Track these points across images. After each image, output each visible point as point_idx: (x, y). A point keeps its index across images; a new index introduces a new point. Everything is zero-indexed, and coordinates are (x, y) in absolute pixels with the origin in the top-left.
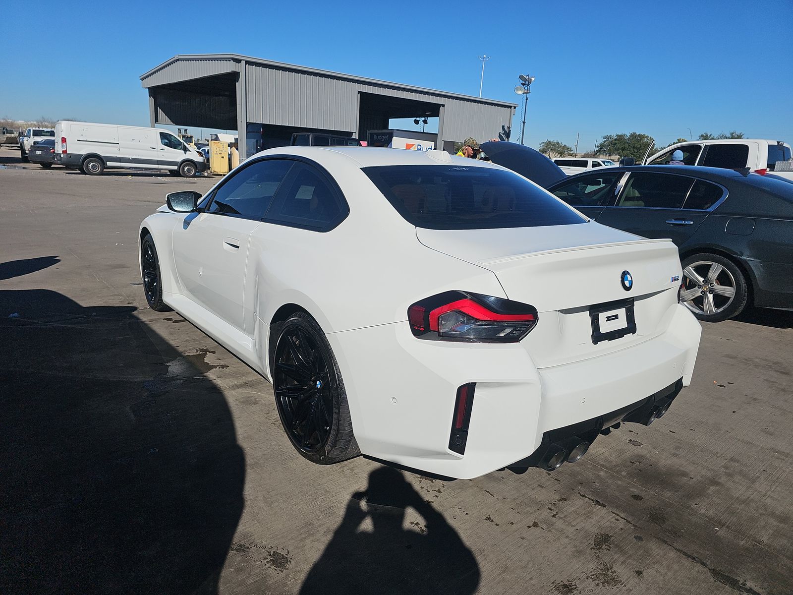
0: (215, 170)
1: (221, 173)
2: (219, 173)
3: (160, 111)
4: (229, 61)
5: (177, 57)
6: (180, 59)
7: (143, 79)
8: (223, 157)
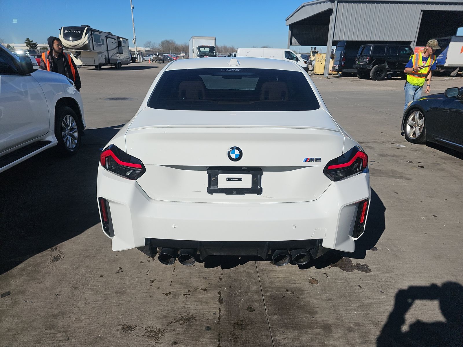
0: (316, 72)
1: (319, 74)
2: (318, 73)
3: (293, 37)
4: (328, 2)
5: (303, 4)
6: (305, 5)
7: (286, 21)
8: (321, 64)
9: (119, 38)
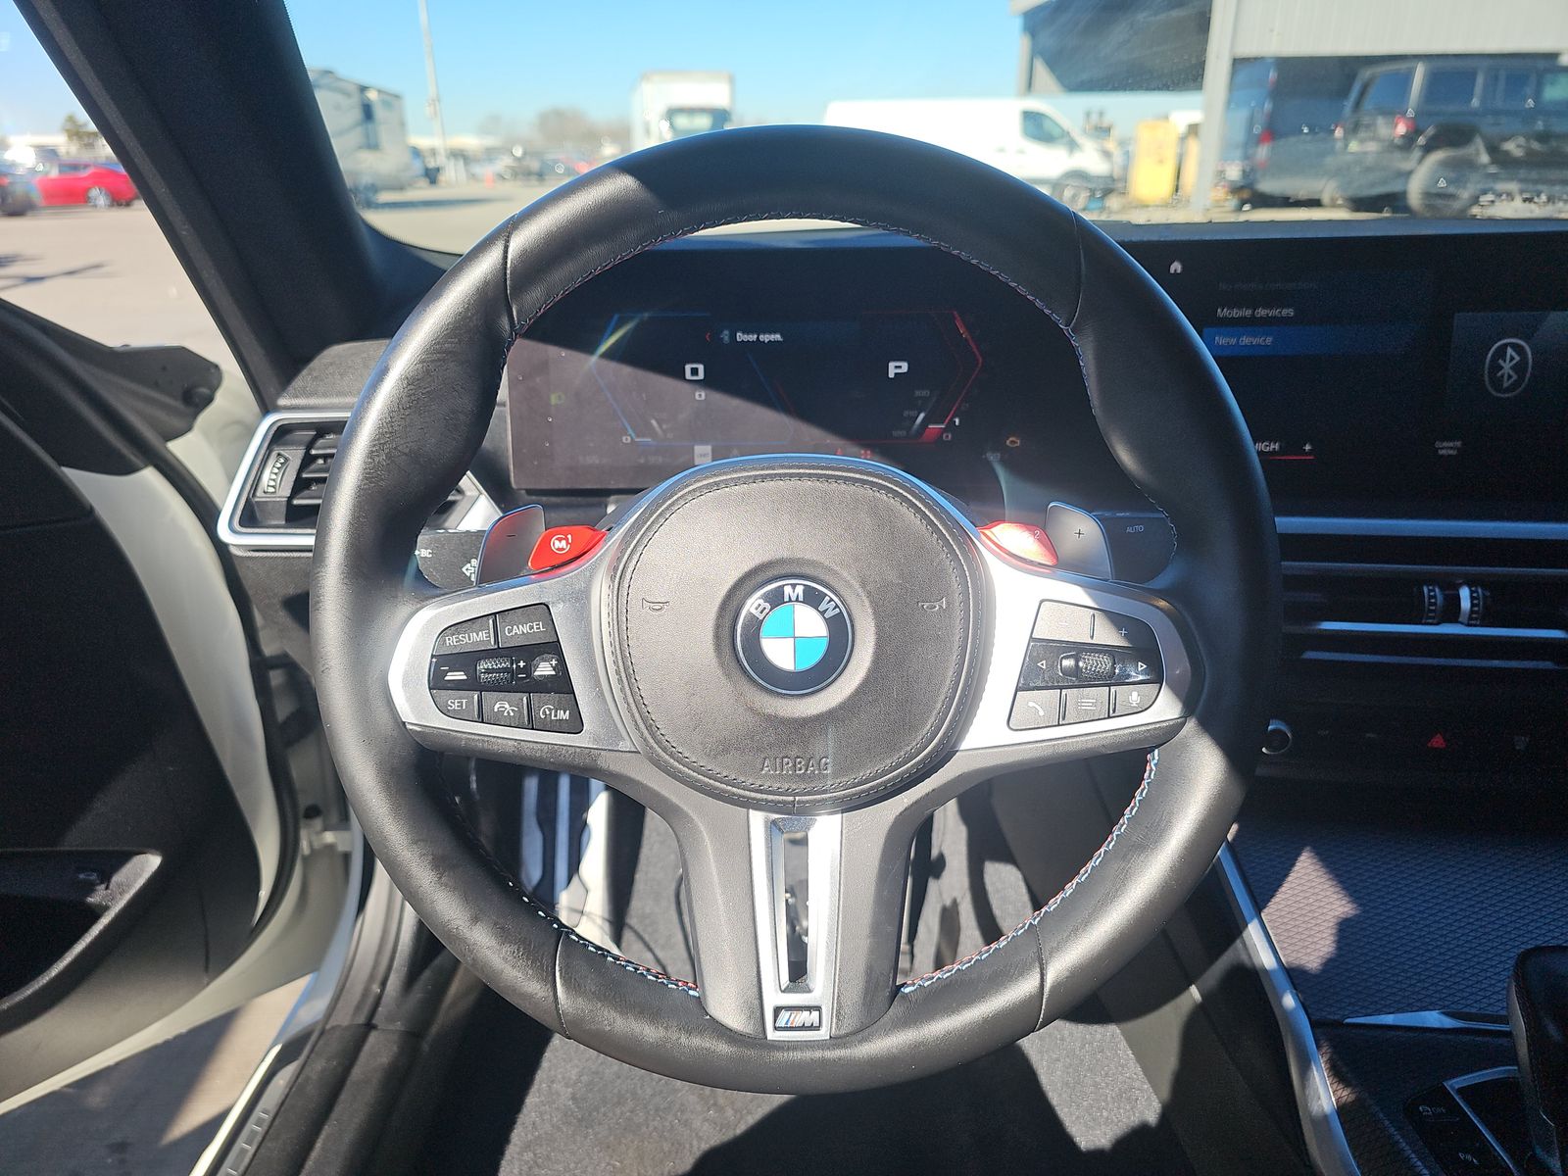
3: (1037, 64)
8: (1160, 163)
9: (363, 89)
